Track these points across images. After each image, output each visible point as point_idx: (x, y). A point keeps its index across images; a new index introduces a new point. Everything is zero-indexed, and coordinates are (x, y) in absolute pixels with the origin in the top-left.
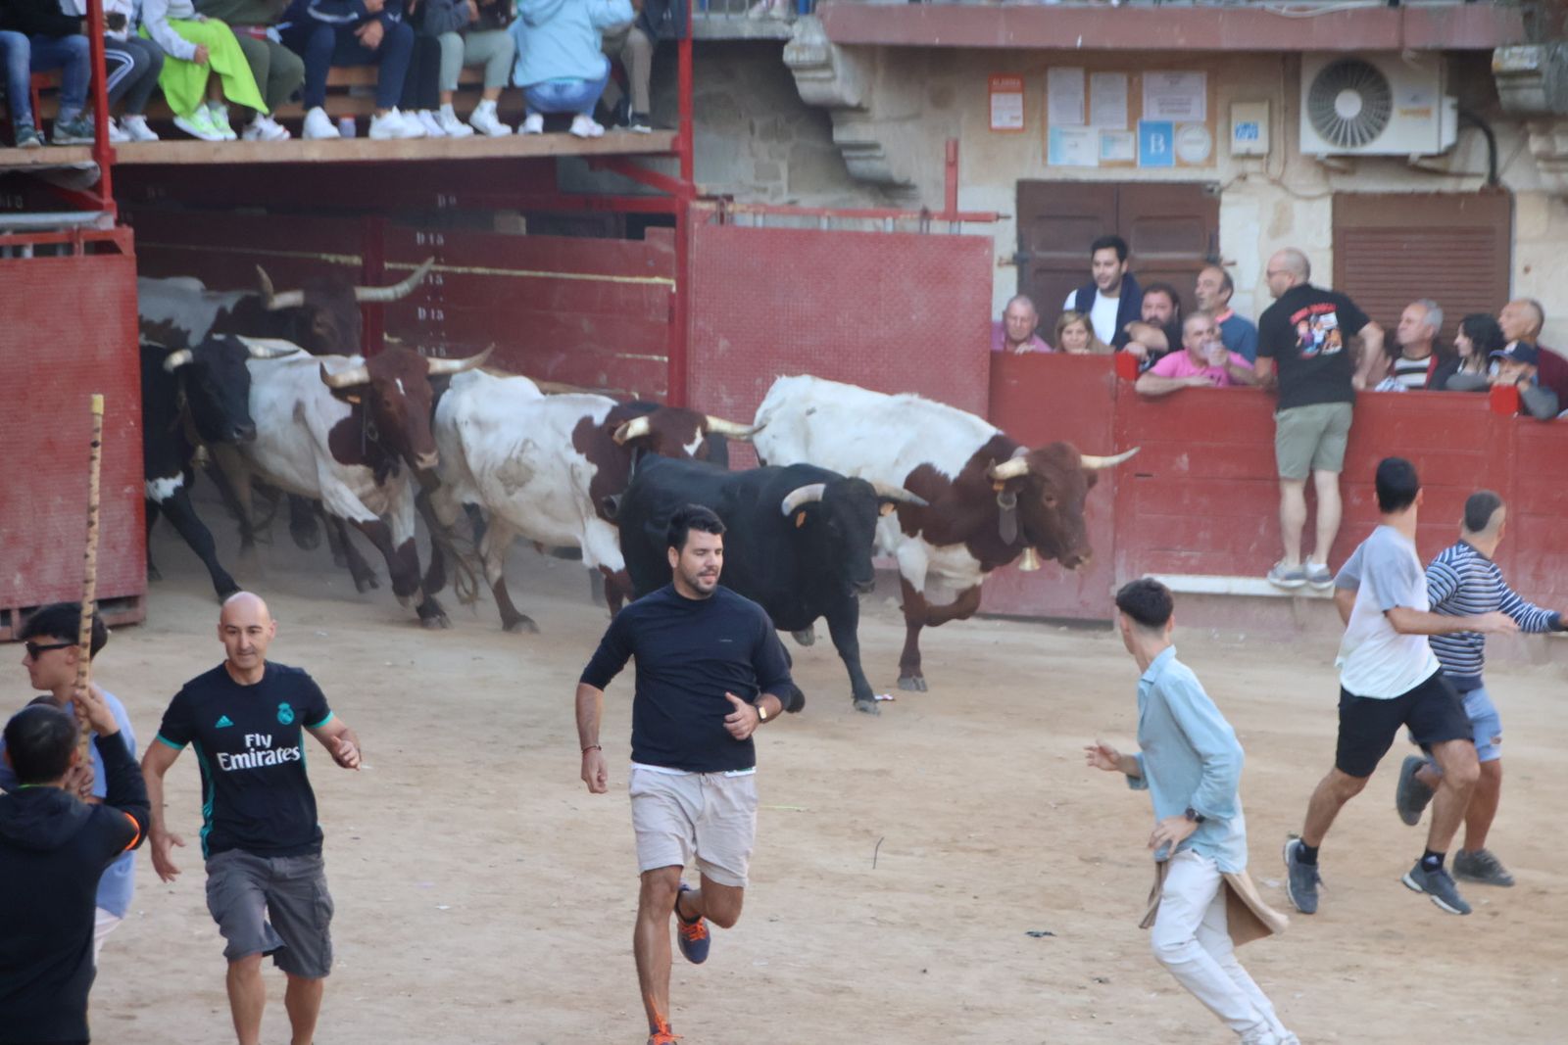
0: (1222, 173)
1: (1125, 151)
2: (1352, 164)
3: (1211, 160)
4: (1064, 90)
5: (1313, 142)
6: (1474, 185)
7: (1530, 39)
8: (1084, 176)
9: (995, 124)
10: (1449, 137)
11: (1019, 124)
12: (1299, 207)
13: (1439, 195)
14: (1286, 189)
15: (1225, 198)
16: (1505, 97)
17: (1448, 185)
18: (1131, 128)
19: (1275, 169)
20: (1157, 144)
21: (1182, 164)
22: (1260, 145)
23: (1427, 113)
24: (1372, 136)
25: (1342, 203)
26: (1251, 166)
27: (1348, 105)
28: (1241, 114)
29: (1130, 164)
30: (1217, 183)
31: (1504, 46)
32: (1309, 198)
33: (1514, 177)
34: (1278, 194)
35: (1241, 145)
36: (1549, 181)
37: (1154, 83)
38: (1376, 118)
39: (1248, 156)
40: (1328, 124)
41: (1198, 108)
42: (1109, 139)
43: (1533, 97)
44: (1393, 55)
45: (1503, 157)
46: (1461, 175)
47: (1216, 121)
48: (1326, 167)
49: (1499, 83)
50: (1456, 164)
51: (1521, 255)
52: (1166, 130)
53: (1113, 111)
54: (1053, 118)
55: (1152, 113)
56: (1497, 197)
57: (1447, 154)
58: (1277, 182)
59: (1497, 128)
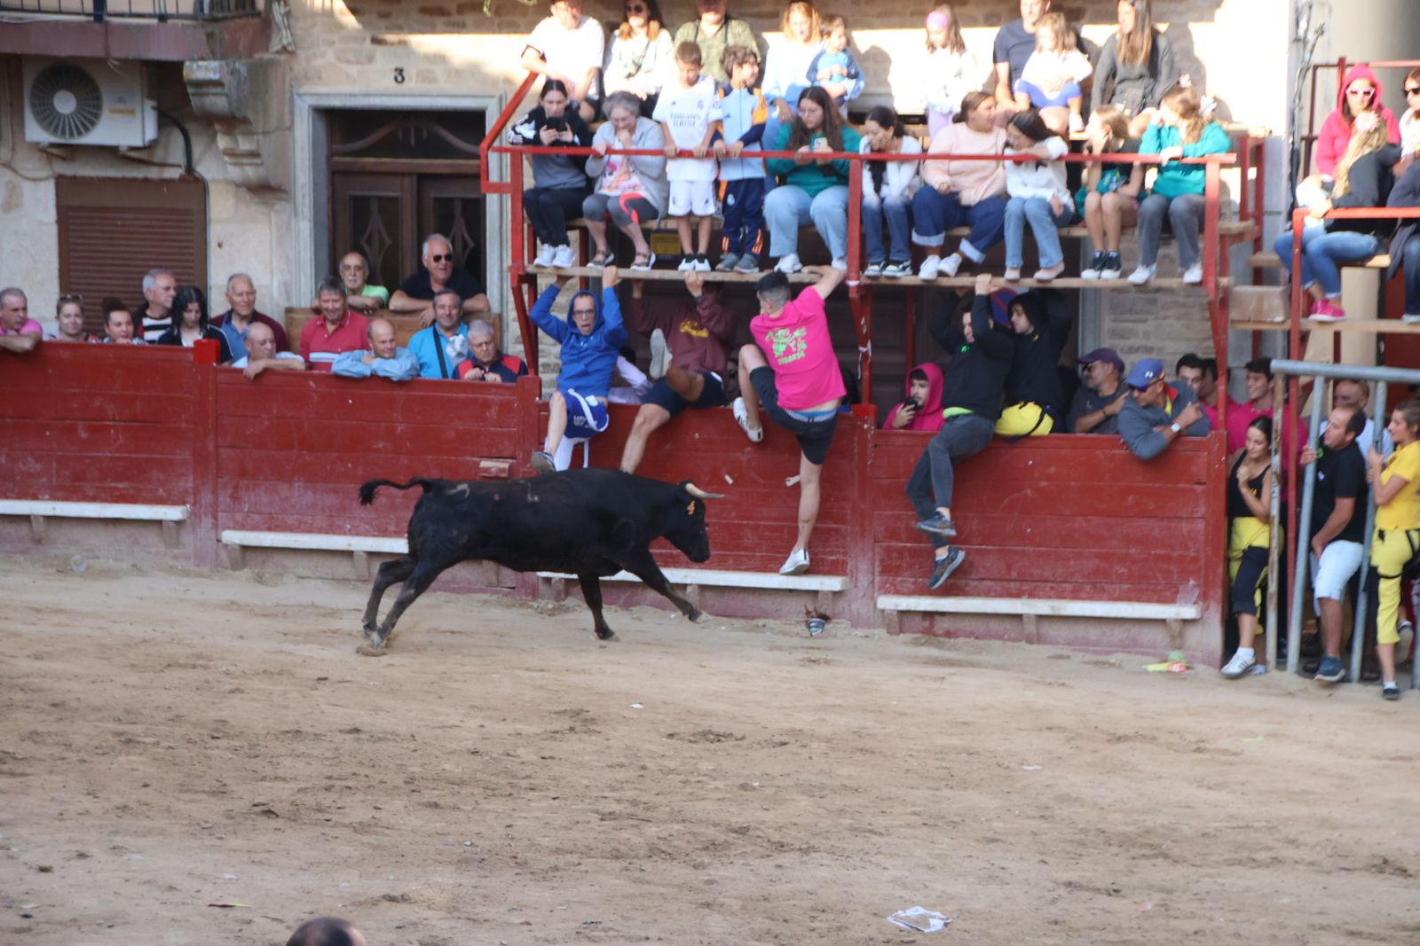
2: (71, 152)
5: (36, 133)
6: (174, 174)
7: (212, 56)
10: (151, 133)
12: (27, 186)
13: (146, 180)
14: (15, 171)
16: (195, 101)
17: (153, 173)
19: (6, 154)
23: (131, 112)
24: (87, 129)
25: (64, 185)
27: (65, 104)
31: (192, 60)
32: (36, 180)
33: (207, 169)
34: (9, 176)
36: (235, 173)
38: (89, 115)
40: (48, 118)
43: (218, 103)
44: (101, 62)
45: (196, 151)
48: (49, 153)
49: (190, 90)
50: (159, 156)
51: (215, 233)
56: (194, 184)
57: (151, 147)
58: (7, 166)
59: (191, 127)
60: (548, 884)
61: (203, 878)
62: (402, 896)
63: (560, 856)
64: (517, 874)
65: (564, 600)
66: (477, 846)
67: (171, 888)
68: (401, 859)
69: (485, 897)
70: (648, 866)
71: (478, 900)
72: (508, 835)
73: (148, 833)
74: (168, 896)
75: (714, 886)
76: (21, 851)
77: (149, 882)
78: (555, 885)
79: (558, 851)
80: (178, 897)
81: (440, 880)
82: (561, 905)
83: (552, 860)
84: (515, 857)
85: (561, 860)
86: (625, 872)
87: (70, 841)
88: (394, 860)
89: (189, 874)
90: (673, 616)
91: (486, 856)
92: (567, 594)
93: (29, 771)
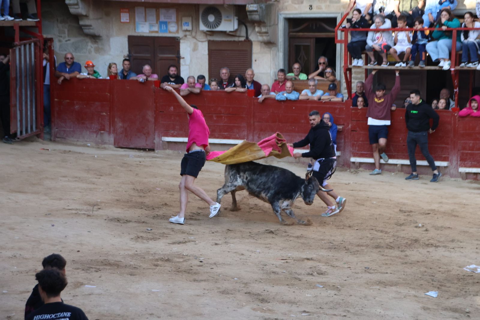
0: (180, 35)
1: (156, 29)
2: (212, 33)
3: (177, 31)
4: (139, 12)
5: (203, 27)
6: (242, 39)
7: (255, 3)
8: (145, 35)
9: (122, 21)
10: (236, 27)
11: (128, 21)
12: (200, 44)
13: (234, 41)
14: (196, 39)
15: (181, 41)
16: (249, 17)
17: (236, 39)
18: (157, 23)
19: (194, 34)
20: (163, 27)
21: (170, 32)
22: (190, 28)
23: (230, 21)
24: (217, 26)
25: (210, 43)
26: (188, 33)
27: (211, 18)
28: (185, 20)
29: (157, 32)
30: (179, 37)
31: (249, 4)
32: (202, 42)
33: (252, 37)
34: (195, 40)
35: (185, 28)
36: (260, 38)
37: (162, 11)
38: (218, 22)
39: (187, 31)
40: (206, 23)
41: (174, 18)
42: (151, 25)
43: (256, 17)
44: (222, 6)
45: (249, 32)
46: (239, 36)
47: (178, 22)
48: (207, 33)
49: (248, 13)
50: (238, 34)
51: (254, 57)
52: (166, 23)
53: (152, 18)
54: (137, 19)
55: (162, 19)
56: (248, 42)
57: (236, 31)
58: (194, 37)
59: (248, 25)
60: (355, 256)
61: (252, 252)
62: (311, 259)
63: (359, 247)
64: (346, 252)
65: (359, 169)
66: (333, 244)
67: (242, 254)
68: (310, 247)
69: (336, 259)
70: (386, 251)
71: (334, 260)
72: (343, 241)
73: (235, 238)
74: (242, 257)
75: (408, 257)
76: (199, 242)
77: (236, 252)
78: (358, 256)
79: (358, 246)
80: (244, 257)
81: (322, 254)
82: (360, 262)
83: (357, 248)
84: (345, 247)
85: (359, 249)
86: (379, 253)
87: (212, 240)
88: (308, 247)
89: (248, 250)
90: (393, 174)
91: (336, 247)
92: (360, 167)
93: (200, 218)
